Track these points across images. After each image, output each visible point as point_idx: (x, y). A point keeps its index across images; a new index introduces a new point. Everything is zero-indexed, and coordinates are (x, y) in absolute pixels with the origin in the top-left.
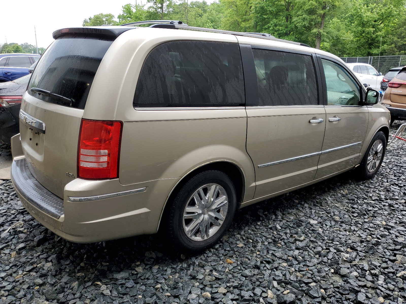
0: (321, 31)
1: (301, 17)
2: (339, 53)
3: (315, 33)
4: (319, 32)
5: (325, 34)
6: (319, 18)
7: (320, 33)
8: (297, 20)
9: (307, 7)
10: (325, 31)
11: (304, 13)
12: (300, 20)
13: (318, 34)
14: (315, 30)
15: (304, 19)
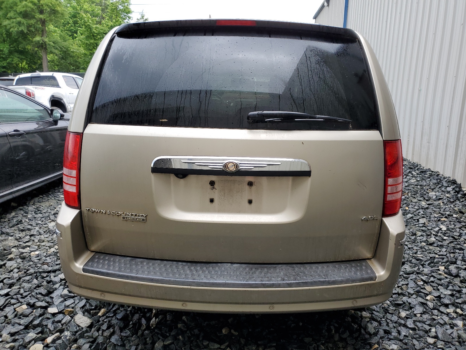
0: (46, 40)
1: (14, 20)
2: (73, 68)
3: (39, 41)
4: (43, 41)
5: (52, 43)
6: (39, 23)
7: (45, 42)
8: (10, 24)
9: (20, 8)
10: (51, 40)
11: (17, 16)
12: (14, 24)
13: (42, 43)
14: (38, 38)
15: (19, 23)
